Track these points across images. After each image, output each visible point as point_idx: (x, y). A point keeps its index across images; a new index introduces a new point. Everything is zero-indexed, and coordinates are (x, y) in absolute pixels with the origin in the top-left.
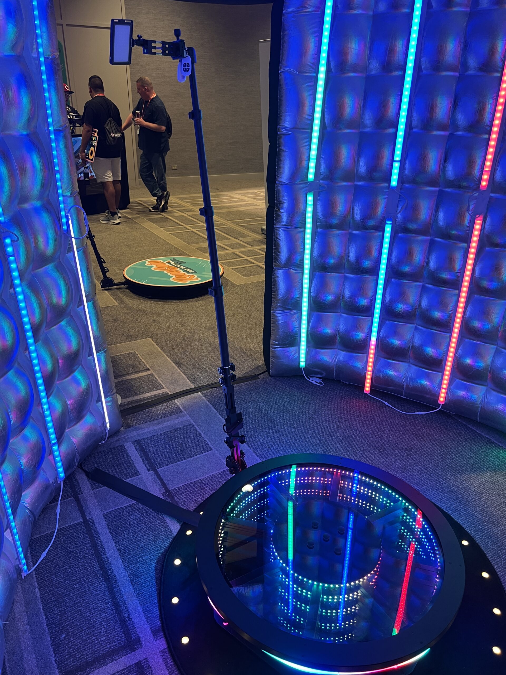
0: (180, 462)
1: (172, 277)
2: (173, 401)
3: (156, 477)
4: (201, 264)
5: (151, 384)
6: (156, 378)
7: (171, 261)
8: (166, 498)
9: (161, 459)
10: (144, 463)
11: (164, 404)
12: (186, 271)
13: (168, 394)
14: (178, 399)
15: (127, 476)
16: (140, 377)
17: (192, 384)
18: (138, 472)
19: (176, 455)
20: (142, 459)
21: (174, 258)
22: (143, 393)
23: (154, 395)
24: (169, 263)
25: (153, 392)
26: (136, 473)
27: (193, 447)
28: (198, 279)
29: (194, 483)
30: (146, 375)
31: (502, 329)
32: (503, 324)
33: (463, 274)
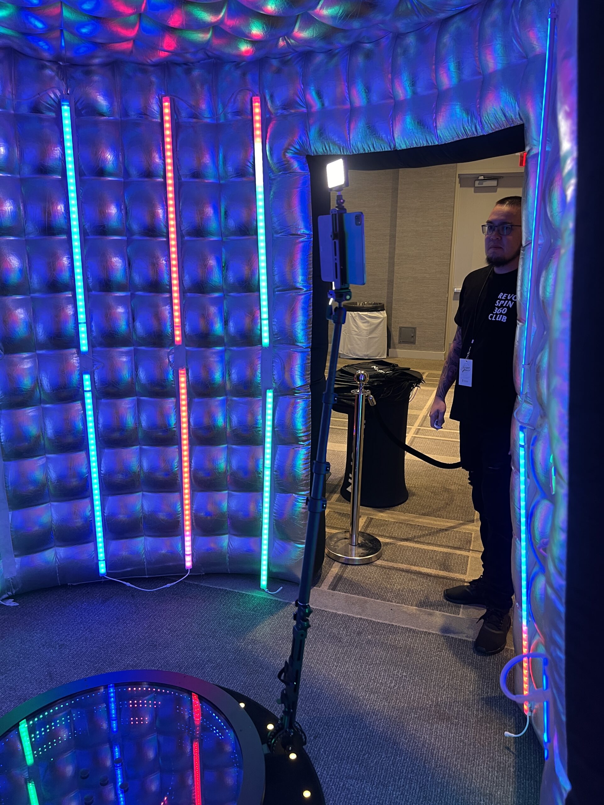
31: (229, 473)
32: (228, 468)
33: (180, 428)
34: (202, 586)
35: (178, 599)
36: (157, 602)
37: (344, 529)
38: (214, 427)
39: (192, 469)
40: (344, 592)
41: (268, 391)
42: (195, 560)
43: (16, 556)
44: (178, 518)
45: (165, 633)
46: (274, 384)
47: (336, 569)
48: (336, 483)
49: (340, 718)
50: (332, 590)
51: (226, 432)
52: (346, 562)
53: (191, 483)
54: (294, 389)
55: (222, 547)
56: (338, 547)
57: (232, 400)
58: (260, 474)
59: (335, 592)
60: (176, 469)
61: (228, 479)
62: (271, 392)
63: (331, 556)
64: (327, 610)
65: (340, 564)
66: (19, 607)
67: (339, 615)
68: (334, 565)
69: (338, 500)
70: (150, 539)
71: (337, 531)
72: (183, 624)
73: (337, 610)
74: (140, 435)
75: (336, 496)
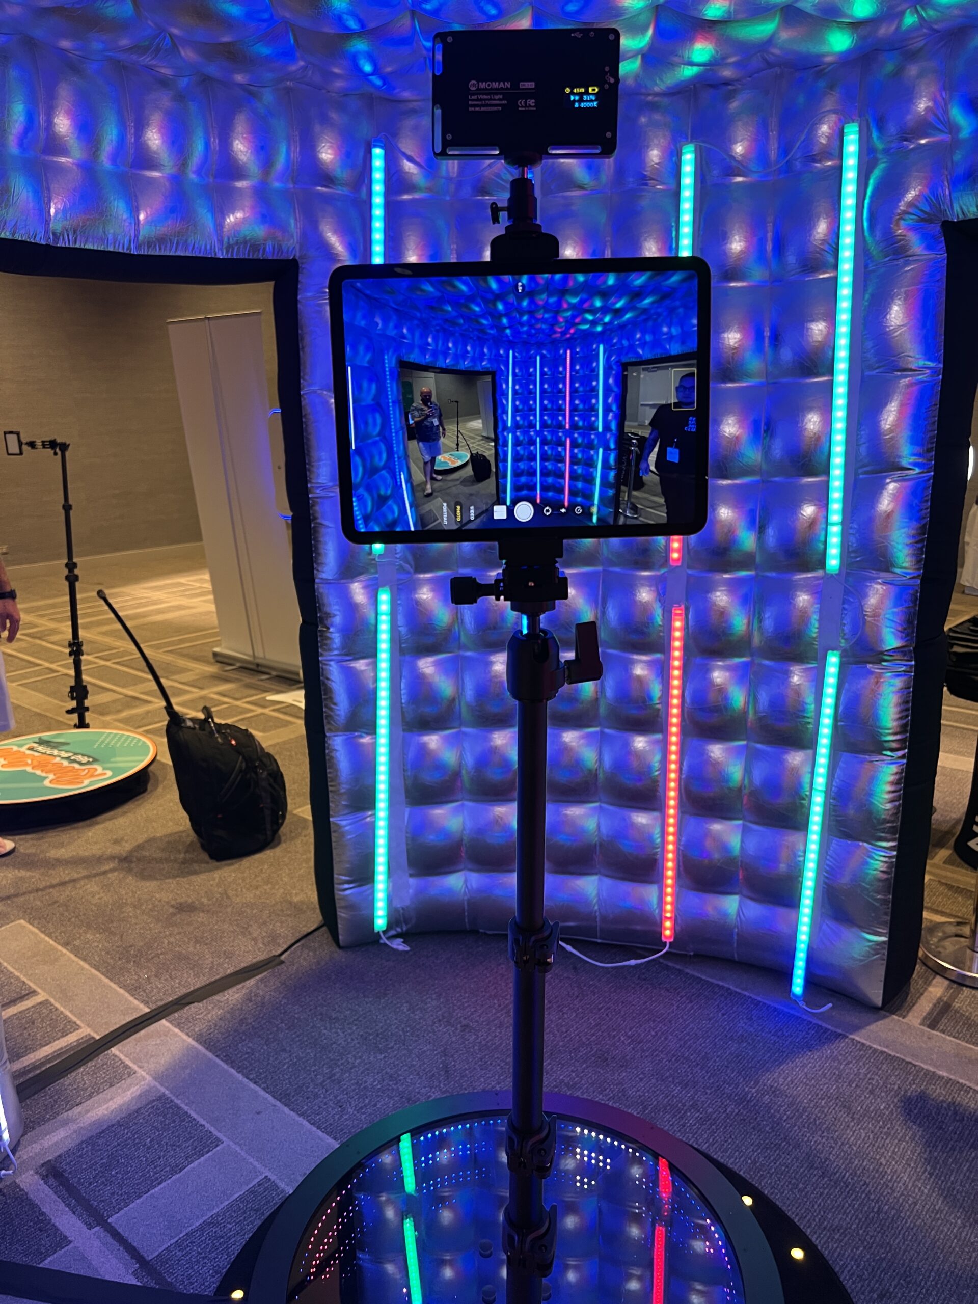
0: (156, 1189)
1: (47, 778)
2: (109, 1052)
3: (109, 1239)
4: (103, 742)
5: (50, 1025)
6: (57, 1009)
7: (35, 745)
8: (145, 1280)
9: (113, 1194)
10: (74, 1213)
11: (89, 1064)
12: (74, 761)
13: (93, 1038)
14: (119, 1046)
15: (42, 1253)
16: (20, 1012)
17: (142, 1006)
18: (66, 1237)
19: (143, 1175)
20: (68, 1205)
21: (40, 738)
22: (33, 1049)
23: (62, 1048)
24: (31, 749)
25: (57, 1042)
26: (62, 1241)
27: (179, 1146)
28: (105, 774)
29: (201, 1228)
30: (33, 1007)
31: (746, 791)
32: (746, 782)
33: (667, 705)
34: (687, 974)
35: (648, 988)
36: (612, 987)
37: (959, 917)
38: (726, 708)
39: (683, 776)
40: (954, 1037)
41: (830, 652)
42: (678, 928)
43: (411, 875)
44: (656, 854)
45: (623, 1042)
46: (843, 641)
47: (937, 989)
48: (945, 827)
49: (933, 1274)
50: (929, 1027)
51: (746, 720)
52: (959, 981)
53: (679, 799)
54: (882, 653)
55: (726, 915)
56: (945, 949)
57: (760, 665)
58: (804, 799)
59: (935, 1032)
60: (657, 773)
61: (745, 802)
62: (835, 655)
63: (930, 964)
64: (917, 1063)
65: (947, 982)
66: (411, 953)
67: (941, 1078)
68: (934, 982)
69: (948, 861)
70: (608, 881)
71: (943, 919)
72: (653, 1033)
73: (935, 1066)
74: (603, 710)
75: (944, 853)
